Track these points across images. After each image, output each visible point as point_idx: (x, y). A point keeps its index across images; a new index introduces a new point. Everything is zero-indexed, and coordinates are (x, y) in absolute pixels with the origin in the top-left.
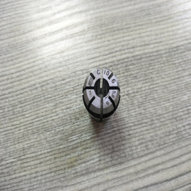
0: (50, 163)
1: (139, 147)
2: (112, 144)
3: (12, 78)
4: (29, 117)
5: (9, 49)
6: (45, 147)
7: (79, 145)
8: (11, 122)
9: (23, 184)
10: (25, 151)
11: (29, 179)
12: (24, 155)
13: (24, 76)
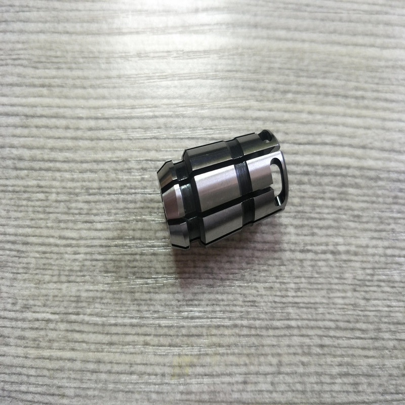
0: (132, 350)
1: (339, 380)
2: (279, 355)
3: (78, 129)
4: (102, 230)
5: (81, 60)
6: (127, 311)
7: (204, 331)
8: (59, 228)
9: (63, 378)
10: (80, 304)
11: (80, 371)
12: (78, 314)
13: (105, 134)
